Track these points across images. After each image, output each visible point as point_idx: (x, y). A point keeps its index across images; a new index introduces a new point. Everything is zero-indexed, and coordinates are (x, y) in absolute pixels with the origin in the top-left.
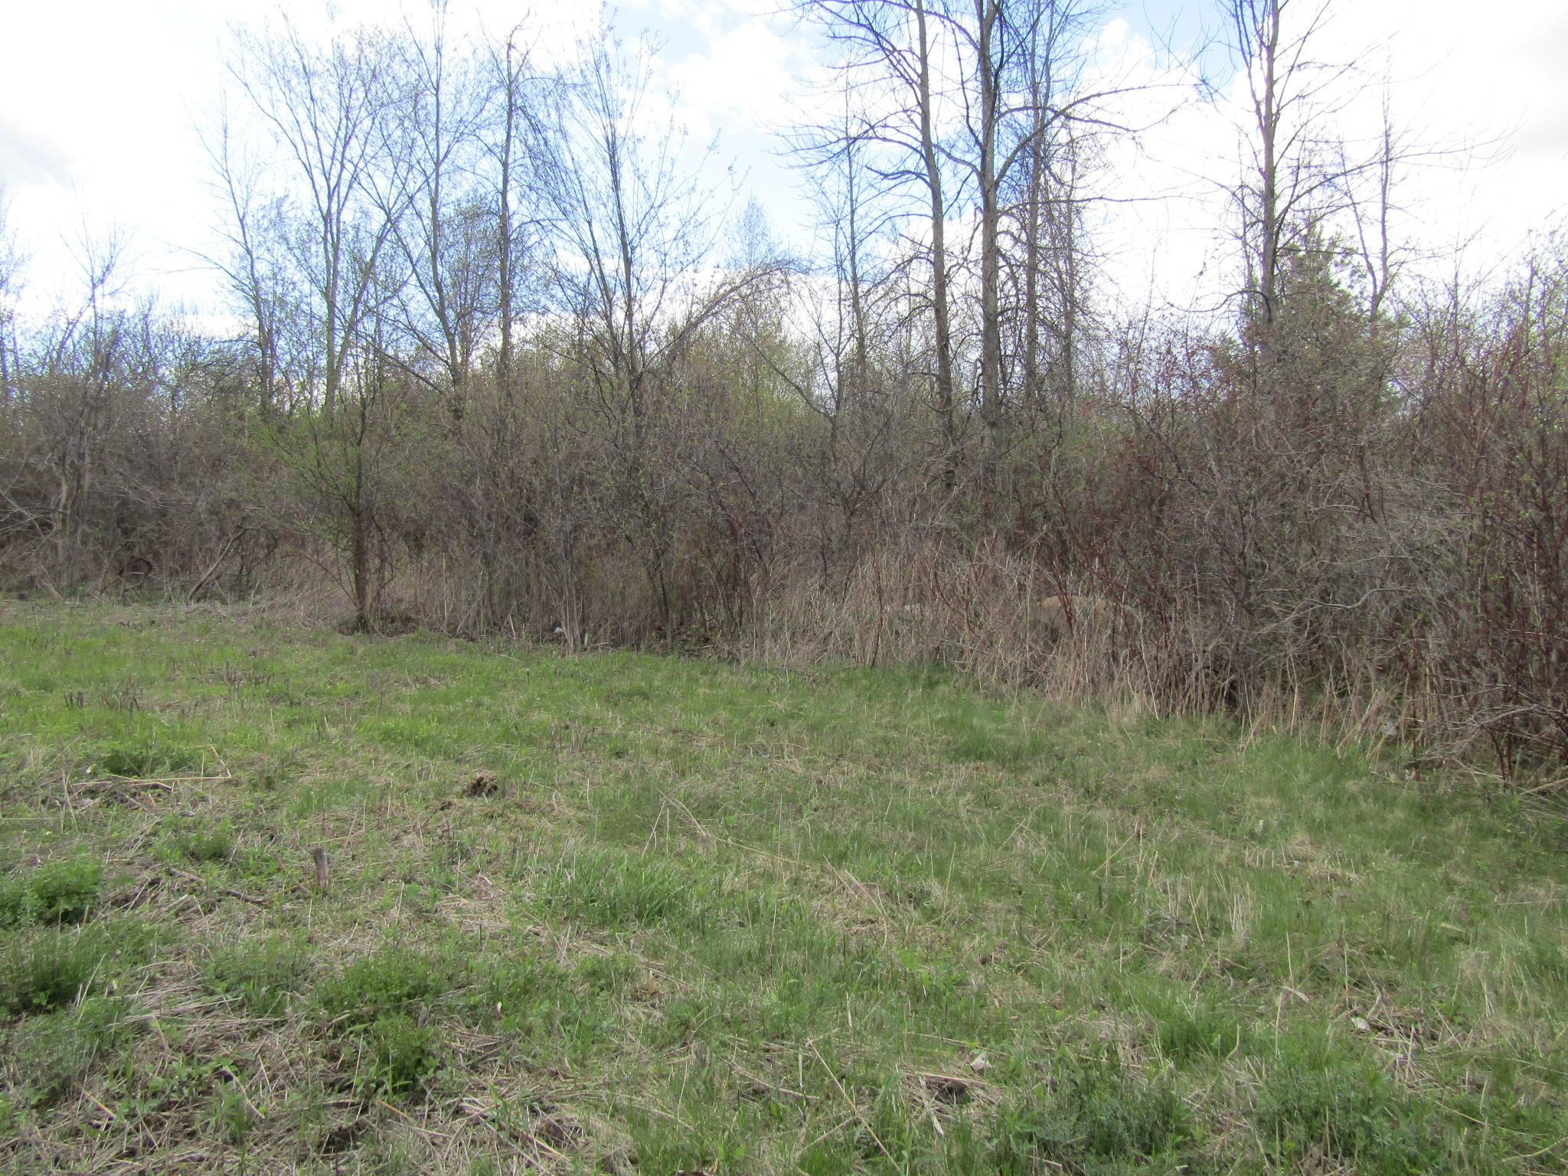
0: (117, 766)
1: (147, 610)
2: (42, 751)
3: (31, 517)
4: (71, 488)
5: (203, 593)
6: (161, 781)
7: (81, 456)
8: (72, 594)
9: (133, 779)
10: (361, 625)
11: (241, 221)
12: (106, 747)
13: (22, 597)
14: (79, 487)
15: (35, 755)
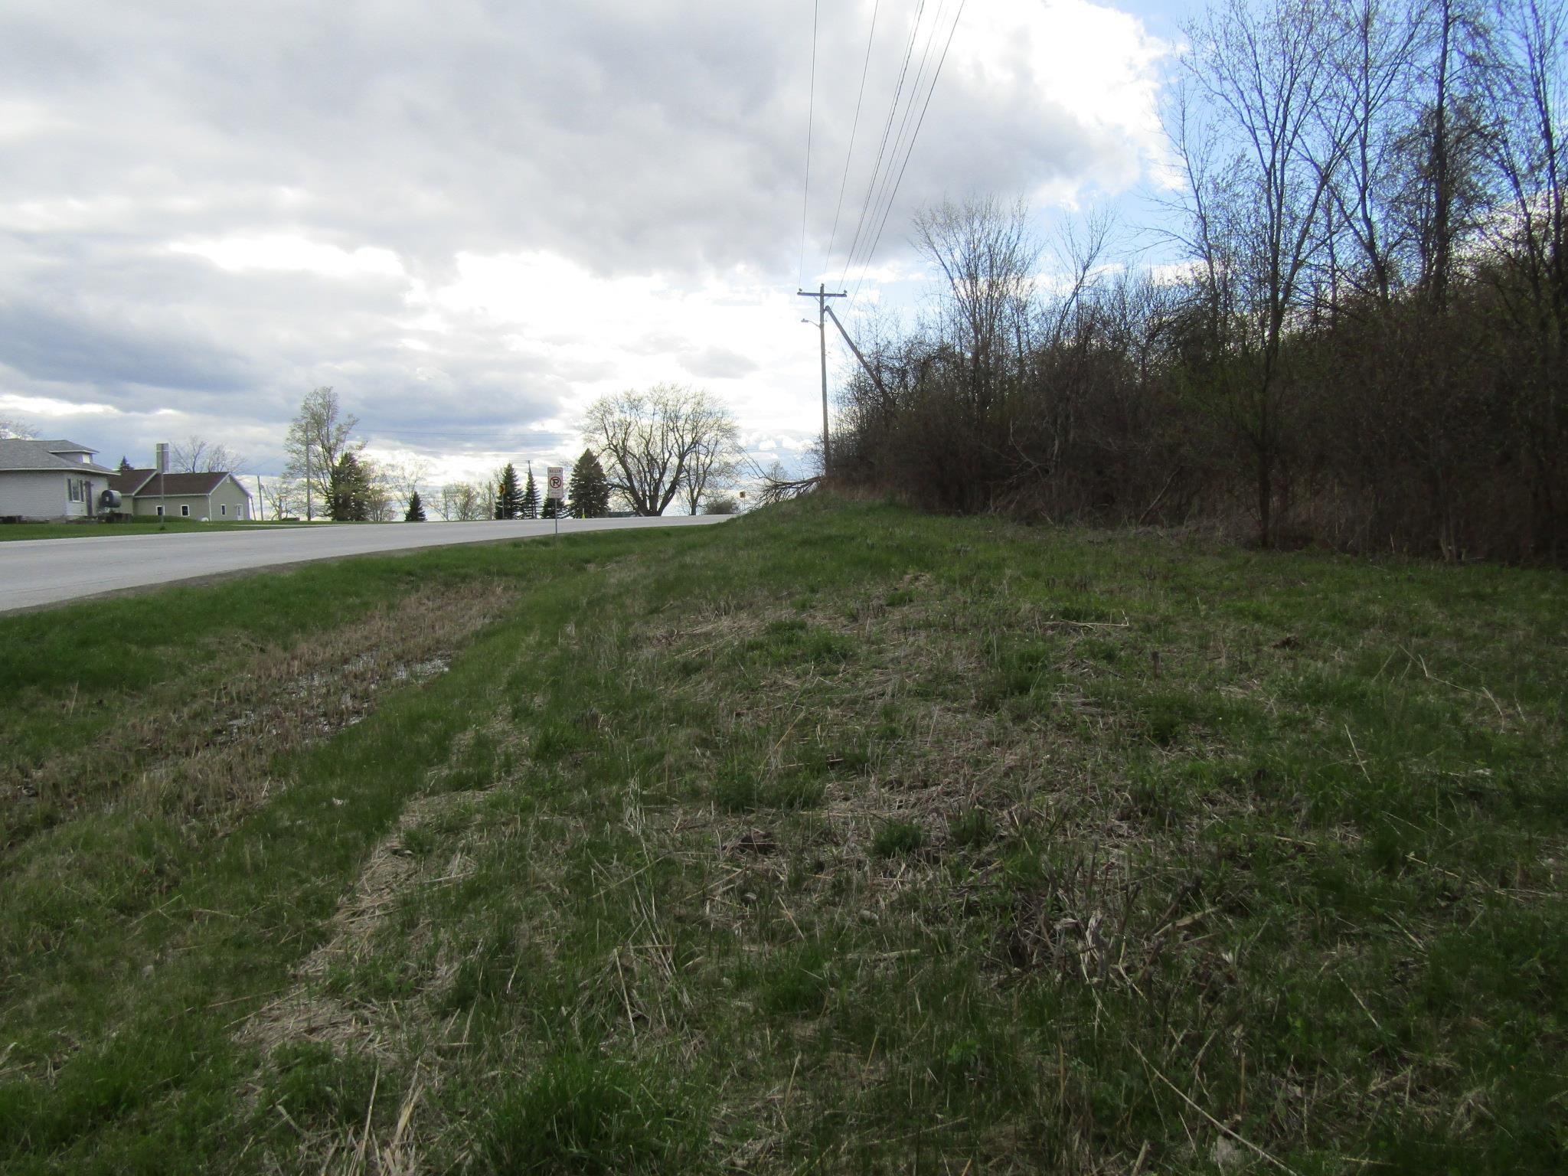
0: (1066, 614)
1: (1109, 532)
2: (1028, 606)
3: (1035, 465)
4: (1061, 444)
5: (1151, 520)
6: (1089, 625)
7: (1067, 417)
8: (1061, 520)
9: (1074, 622)
10: (1263, 543)
11: (1197, 191)
12: (1062, 605)
13: (1029, 524)
14: (1067, 441)
15: (1025, 607)
